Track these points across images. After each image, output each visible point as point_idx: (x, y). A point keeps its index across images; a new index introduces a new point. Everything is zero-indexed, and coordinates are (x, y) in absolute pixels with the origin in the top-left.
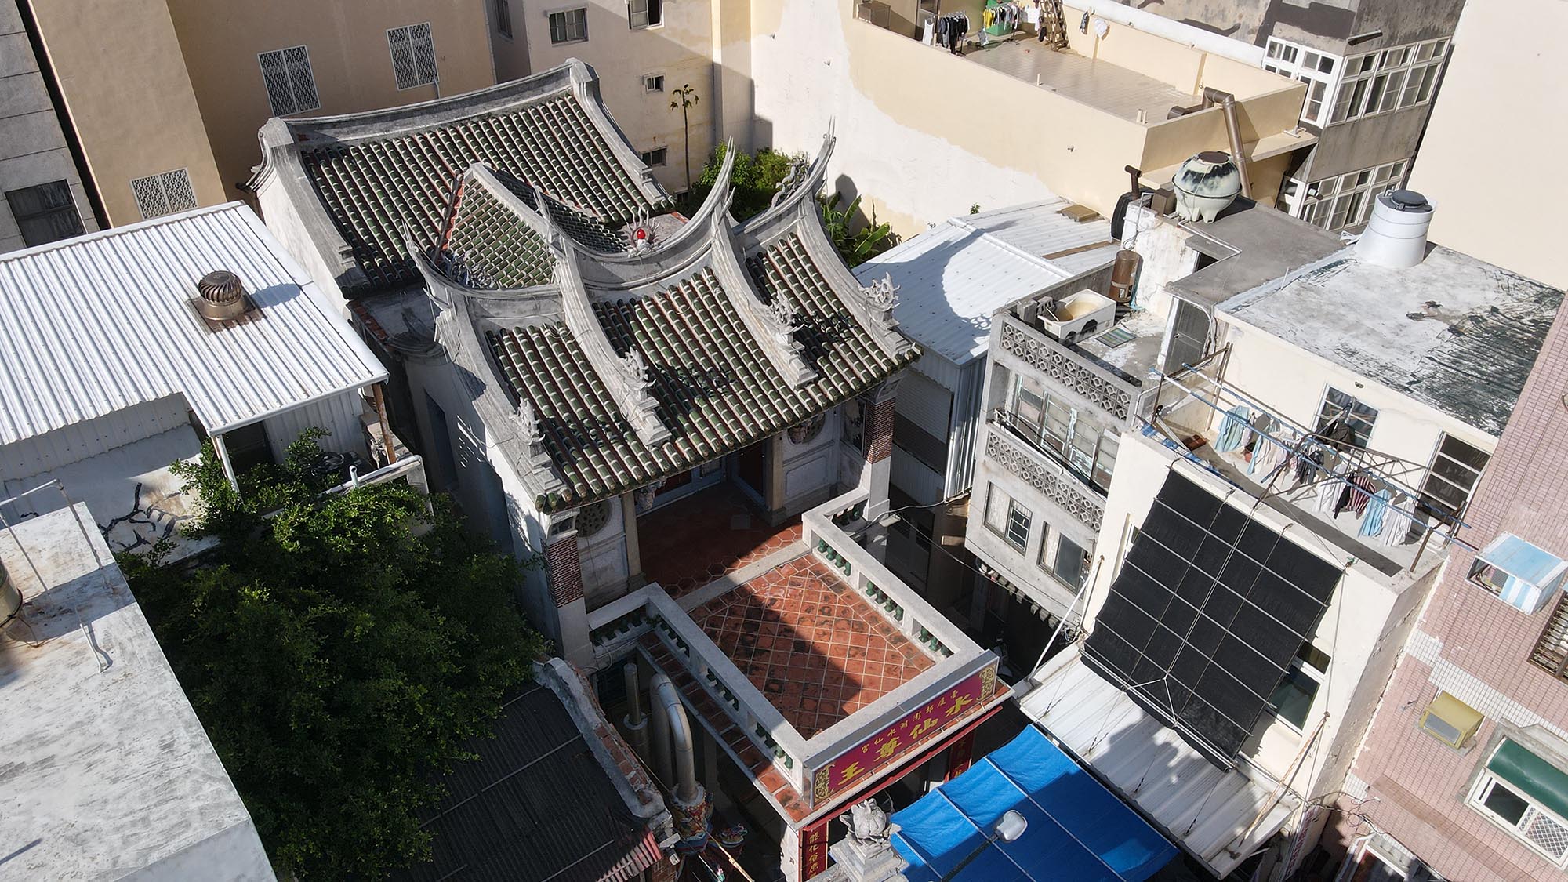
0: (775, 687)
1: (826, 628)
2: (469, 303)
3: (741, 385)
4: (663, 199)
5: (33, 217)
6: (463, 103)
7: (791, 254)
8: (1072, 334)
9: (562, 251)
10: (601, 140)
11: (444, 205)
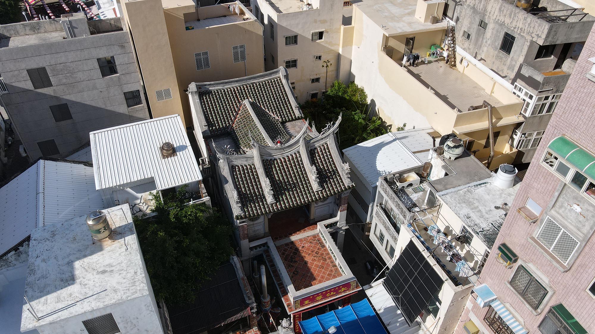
0: (296, 273)
1: (315, 258)
2: (228, 159)
3: (300, 189)
4: (300, 115)
5: (130, 99)
6: (247, 79)
7: (325, 149)
8: (403, 187)
9: (255, 146)
10: (286, 93)
11: (236, 112)
